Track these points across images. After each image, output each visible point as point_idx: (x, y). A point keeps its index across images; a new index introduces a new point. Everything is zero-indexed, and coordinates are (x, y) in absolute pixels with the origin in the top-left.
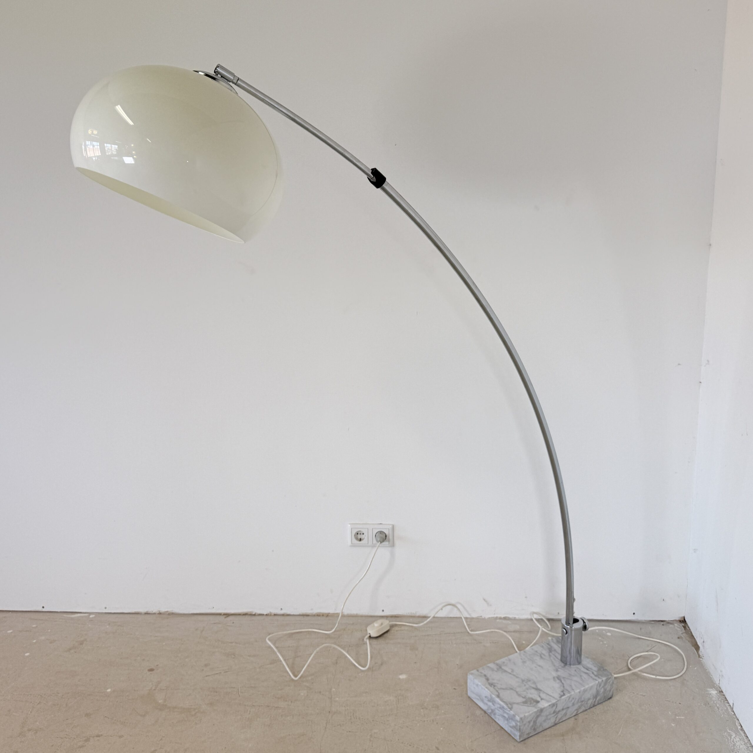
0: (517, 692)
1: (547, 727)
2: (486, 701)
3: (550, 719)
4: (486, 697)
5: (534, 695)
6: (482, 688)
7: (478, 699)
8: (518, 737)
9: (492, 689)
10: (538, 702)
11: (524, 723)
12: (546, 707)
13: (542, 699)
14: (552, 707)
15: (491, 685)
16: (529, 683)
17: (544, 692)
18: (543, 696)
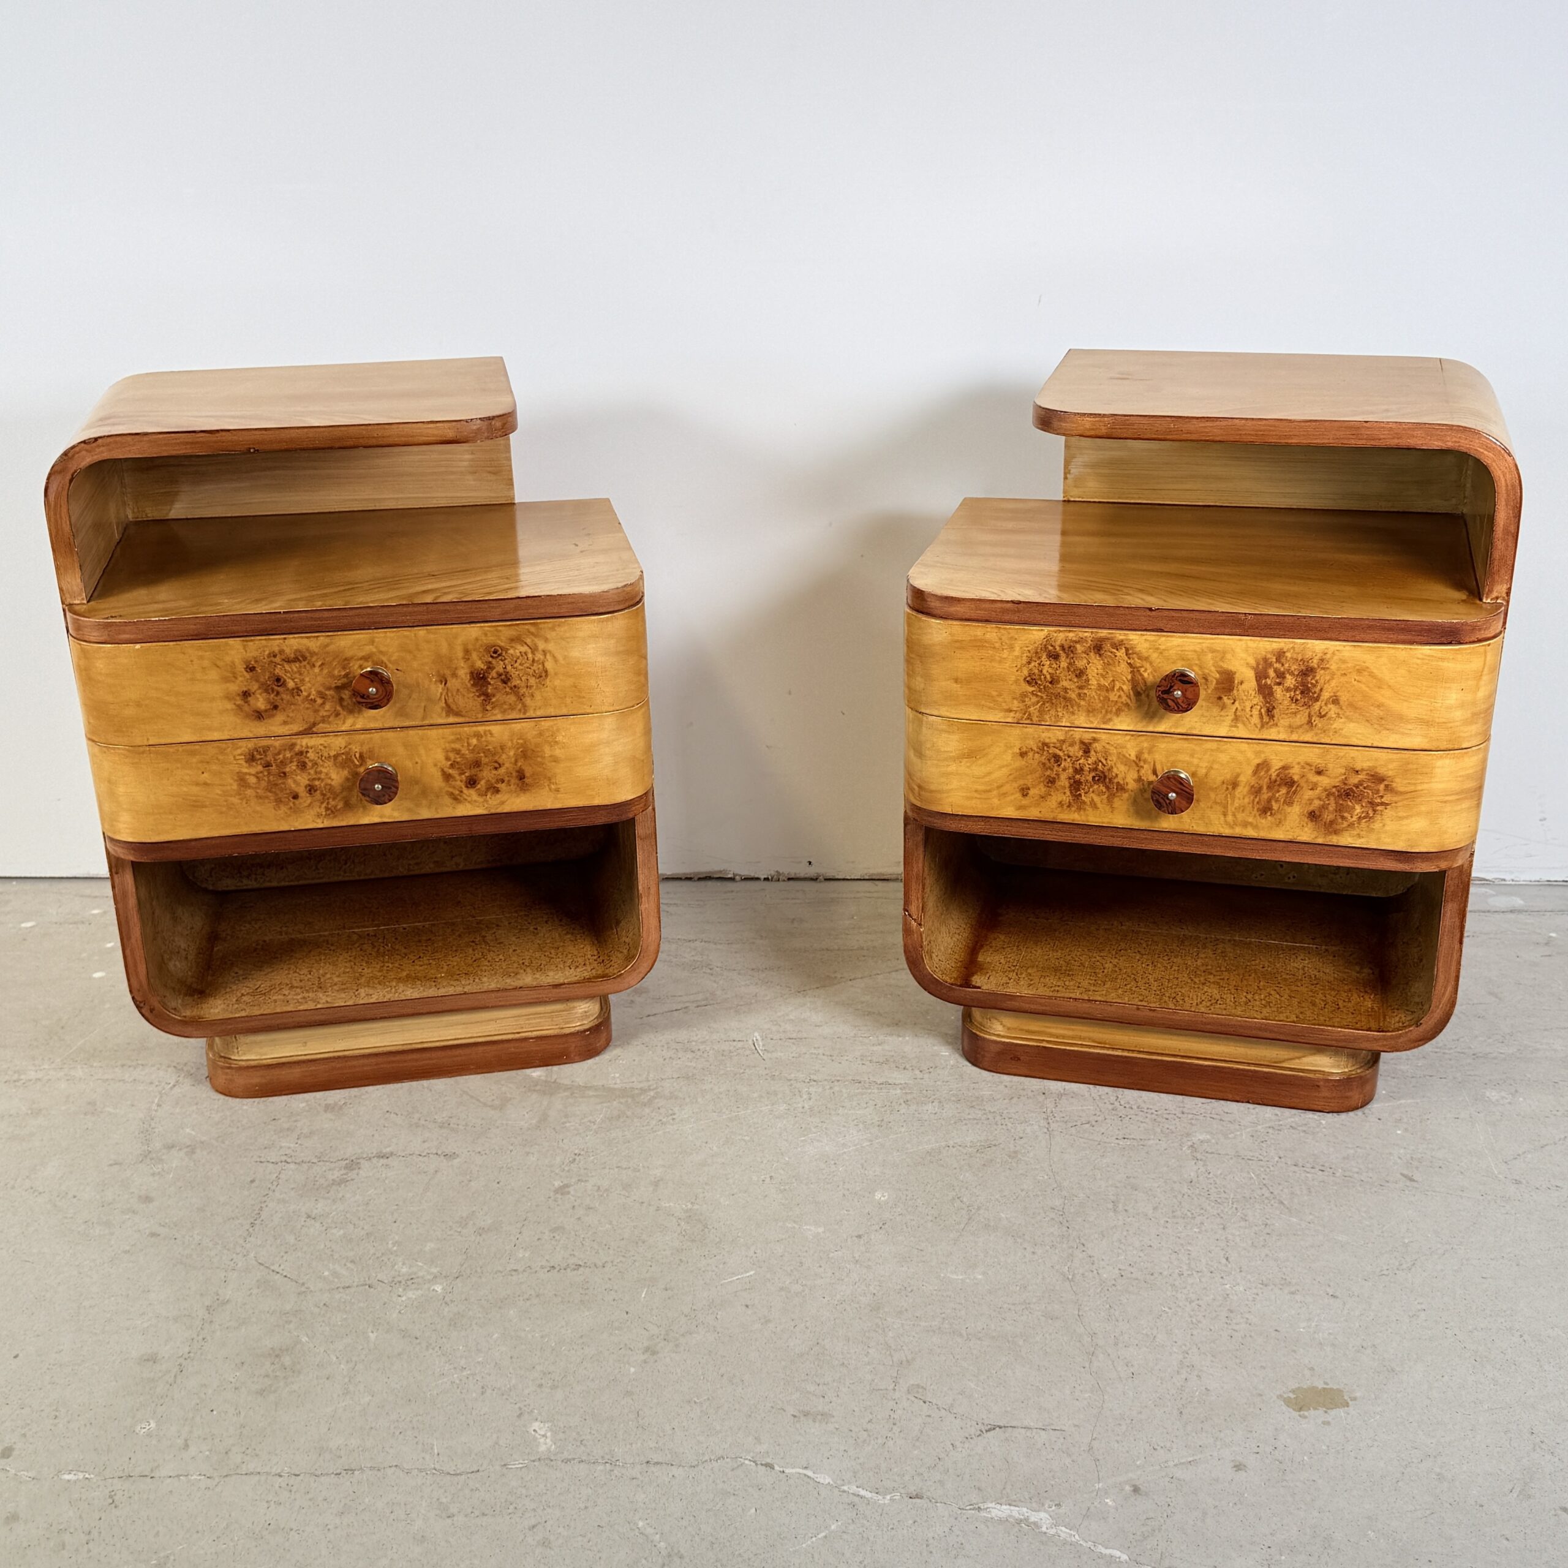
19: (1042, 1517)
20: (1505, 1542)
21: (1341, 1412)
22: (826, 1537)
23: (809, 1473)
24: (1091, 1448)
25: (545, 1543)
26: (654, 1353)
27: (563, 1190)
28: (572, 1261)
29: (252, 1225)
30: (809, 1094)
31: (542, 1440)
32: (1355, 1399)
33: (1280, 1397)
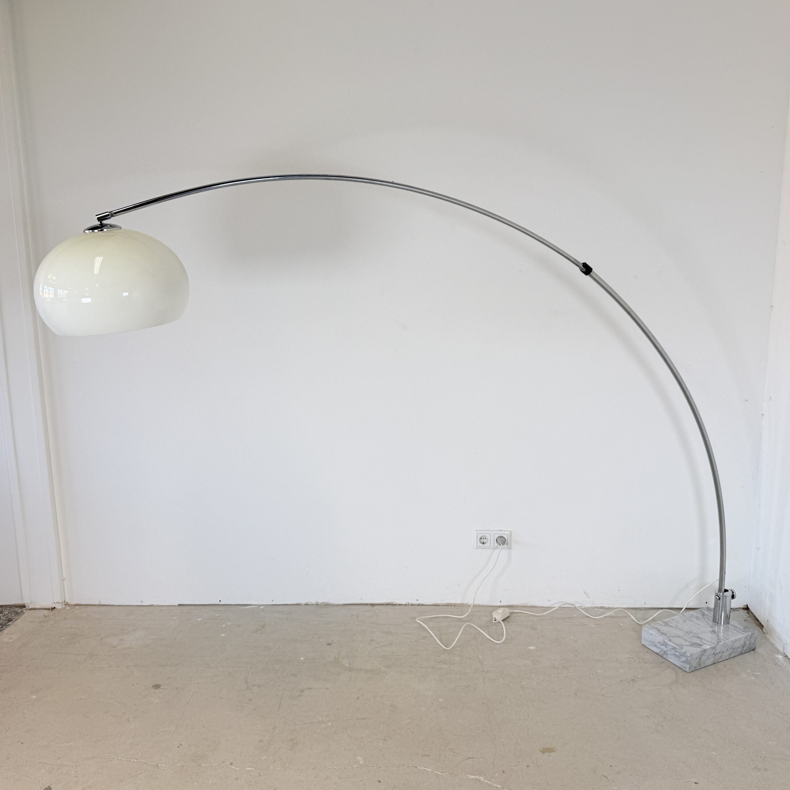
0: (684, 639)
1: (708, 664)
2: (659, 645)
3: (710, 658)
4: (659, 642)
5: (698, 641)
6: (656, 636)
7: (651, 645)
8: (688, 669)
9: (664, 636)
10: (702, 645)
11: (693, 658)
12: (709, 649)
13: (704, 644)
14: (712, 650)
15: (663, 634)
16: (692, 634)
17: (704, 640)
18: (704, 641)
19: (482, 778)
20: (588, 783)
21: (553, 753)
22: (430, 783)
23: (425, 768)
24: (493, 762)
25: (364, 784)
26: (386, 740)
27: (358, 698)
28: (362, 717)
29: (279, 707)
30: (421, 671)
31: (361, 761)
32: (556, 750)
33: (539, 750)
